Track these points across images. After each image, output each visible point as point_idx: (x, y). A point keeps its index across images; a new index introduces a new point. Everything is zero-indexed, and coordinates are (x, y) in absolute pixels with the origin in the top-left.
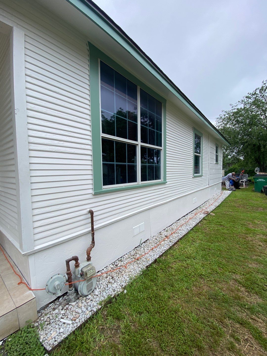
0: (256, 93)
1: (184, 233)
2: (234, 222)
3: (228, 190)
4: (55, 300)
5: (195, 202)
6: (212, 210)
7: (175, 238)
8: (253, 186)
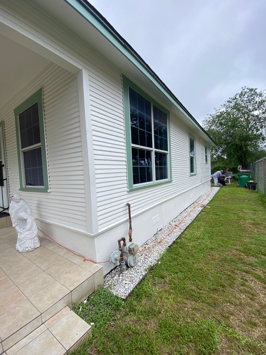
0: (236, 98)
1: (189, 222)
2: (227, 212)
3: (216, 186)
4: (110, 272)
5: (193, 197)
6: (206, 204)
7: (183, 226)
8: (237, 182)
